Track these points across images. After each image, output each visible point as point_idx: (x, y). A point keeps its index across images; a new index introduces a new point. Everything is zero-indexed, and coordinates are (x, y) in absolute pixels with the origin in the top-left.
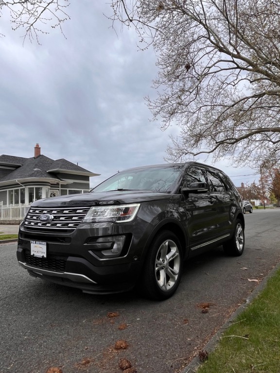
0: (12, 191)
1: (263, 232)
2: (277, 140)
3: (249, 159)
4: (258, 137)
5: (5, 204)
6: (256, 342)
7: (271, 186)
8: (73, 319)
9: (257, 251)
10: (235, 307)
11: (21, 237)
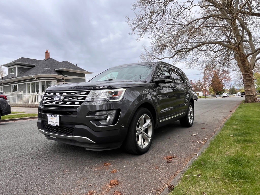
0: (29, 84)
1: (205, 112)
2: (216, 50)
3: (197, 63)
4: (204, 48)
5: (25, 92)
6: (206, 179)
7: (211, 83)
8: (79, 167)
9: (202, 124)
10: (189, 158)
11: (40, 112)
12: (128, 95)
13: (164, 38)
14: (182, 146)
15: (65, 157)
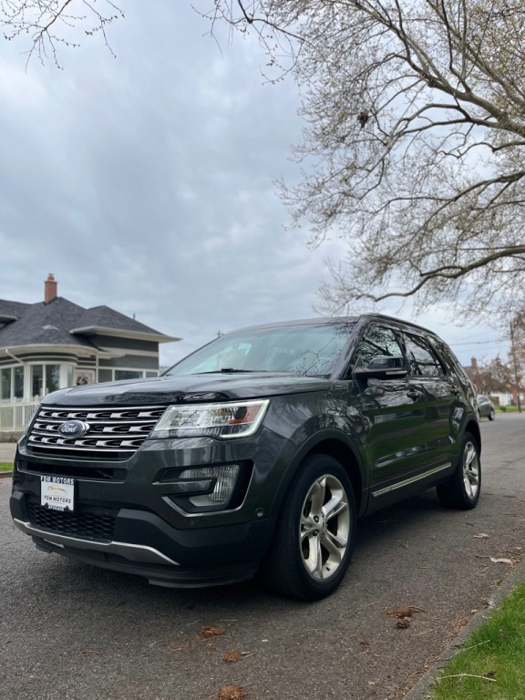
3: (488, 309)
4: (508, 263)
6: (512, 688)
8: (129, 641)
9: (506, 499)
10: (466, 615)
11: (21, 468)
12: (279, 418)
13: (386, 239)
14: (445, 572)
15: (87, 607)
